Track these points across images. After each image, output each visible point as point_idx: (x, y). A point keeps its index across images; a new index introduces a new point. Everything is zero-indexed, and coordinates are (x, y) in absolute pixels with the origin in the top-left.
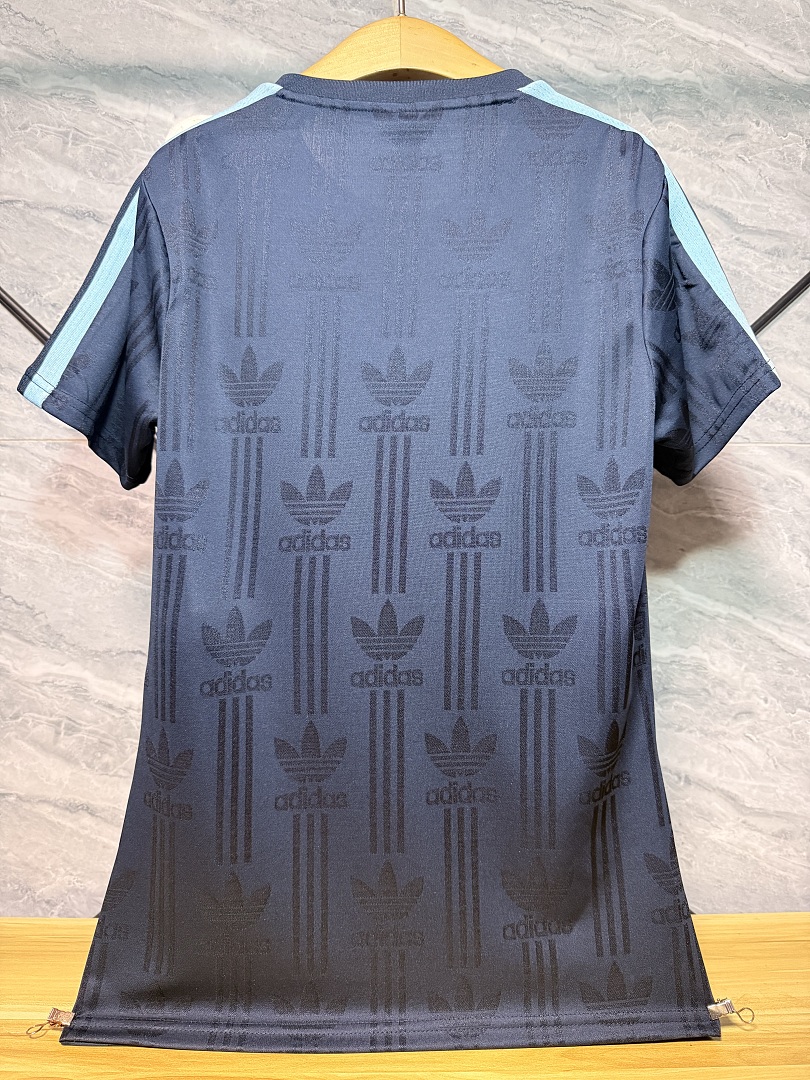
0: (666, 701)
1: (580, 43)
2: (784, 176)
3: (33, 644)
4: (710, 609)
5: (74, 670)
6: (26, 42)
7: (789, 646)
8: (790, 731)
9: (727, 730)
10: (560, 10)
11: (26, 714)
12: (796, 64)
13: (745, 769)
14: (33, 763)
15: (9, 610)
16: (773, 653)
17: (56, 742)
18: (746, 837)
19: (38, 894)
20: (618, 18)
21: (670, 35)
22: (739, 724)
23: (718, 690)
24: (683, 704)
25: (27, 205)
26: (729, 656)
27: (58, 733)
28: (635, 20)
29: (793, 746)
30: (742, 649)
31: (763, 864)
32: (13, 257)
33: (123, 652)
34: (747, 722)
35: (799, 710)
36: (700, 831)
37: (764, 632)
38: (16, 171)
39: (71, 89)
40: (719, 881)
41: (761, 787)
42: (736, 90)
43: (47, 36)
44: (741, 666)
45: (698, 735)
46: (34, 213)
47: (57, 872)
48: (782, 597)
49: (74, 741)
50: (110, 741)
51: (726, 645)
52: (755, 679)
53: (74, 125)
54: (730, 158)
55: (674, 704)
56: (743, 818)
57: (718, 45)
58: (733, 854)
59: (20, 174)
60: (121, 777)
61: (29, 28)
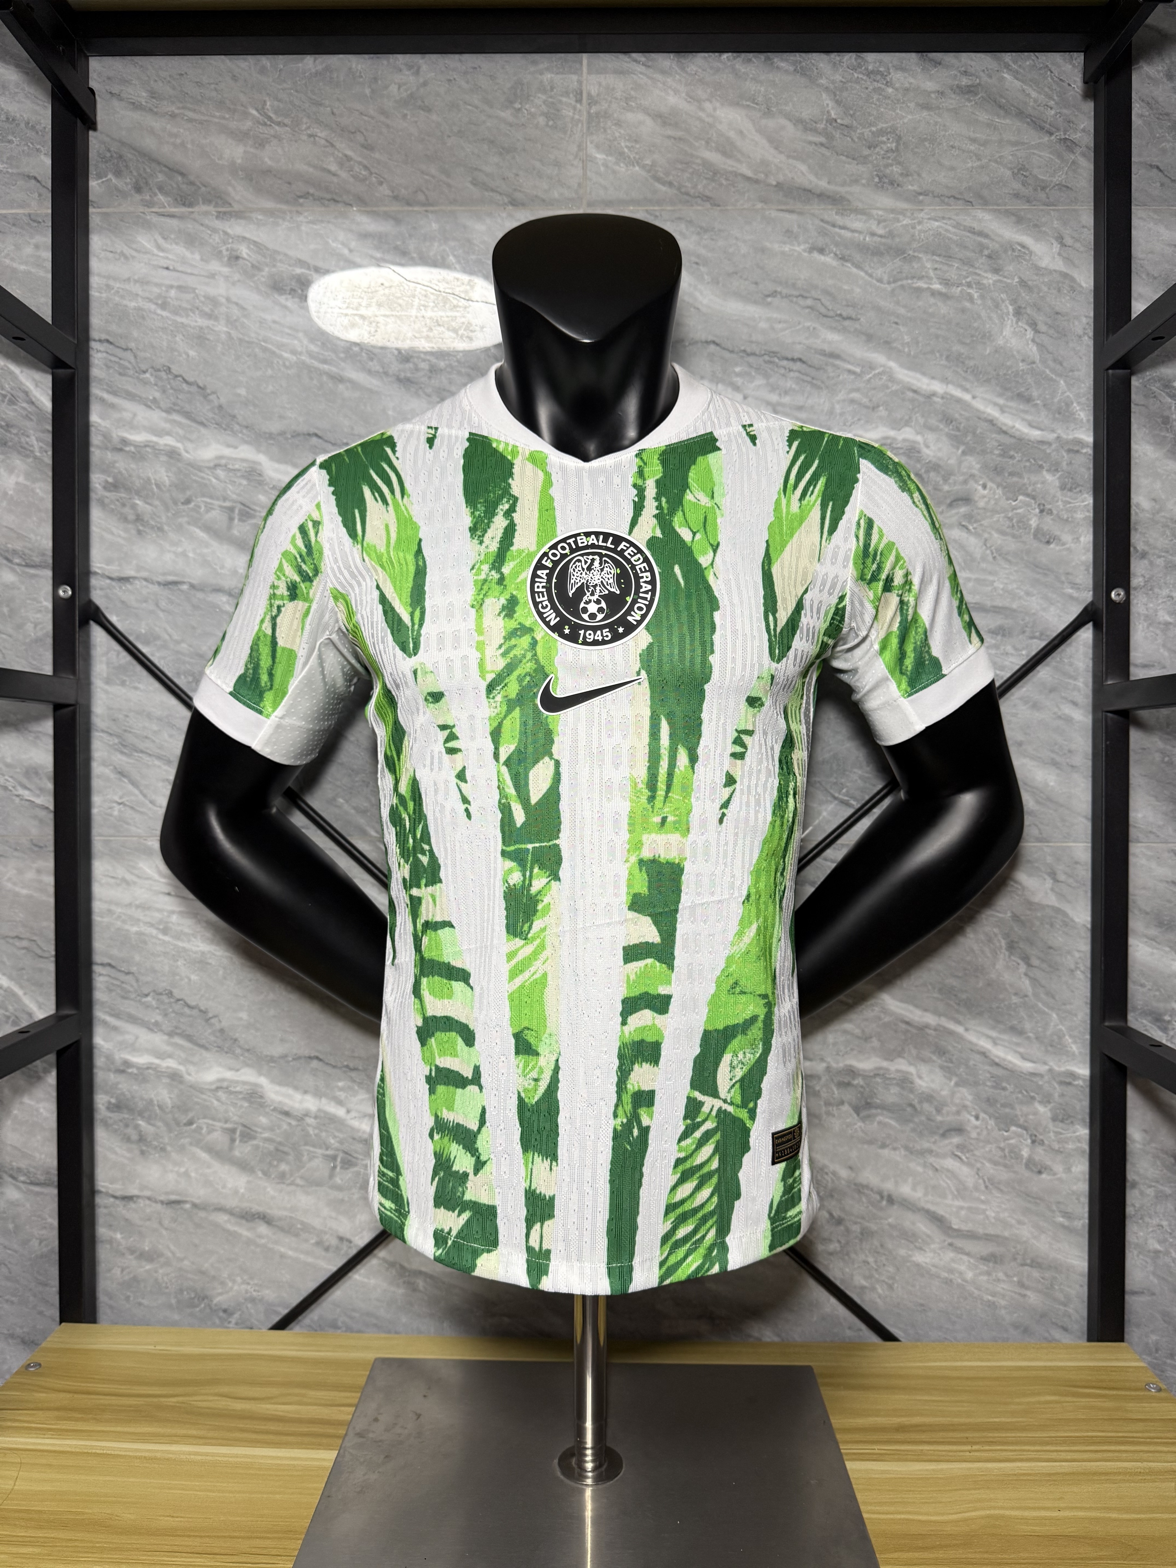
0: (869, 1116)
1: (787, 400)
2: (1011, 545)
3: (206, 1049)
4: (916, 1019)
5: (248, 1076)
6: (187, 407)
7: (1004, 1060)
8: (1003, 1150)
9: (934, 1148)
10: (766, 362)
11: (201, 1121)
12: (1029, 417)
13: (953, 1189)
14: (208, 1171)
15: (182, 1014)
16: (987, 1068)
17: (231, 1149)
18: (953, 1260)
19: (215, 1301)
20: (830, 369)
21: (888, 387)
22: (947, 1142)
23: (926, 1106)
24: (887, 1120)
25: (192, 586)
26: (937, 1070)
27: (233, 1140)
28: (850, 372)
29: (1005, 1166)
30: (952, 1062)
31: (971, 1288)
32: (178, 642)
33: (299, 1058)
34: (956, 1140)
35: (1013, 1128)
36: (902, 1252)
37: (976, 1045)
38: (180, 550)
39: (235, 459)
40: (922, 1305)
41: (970, 1209)
42: (962, 448)
43: (210, 401)
44: (950, 1080)
45: (903, 1152)
46: (200, 595)
47: (234, 1281)
48: (998, 1008)
49: (249, 1148)
50: (286, 1149)
51: (934, 1058)
52: (965, 1095)
53: (240, 499)
54: (951, 526)
55: (880, 1118)
56: (950, 1241)
57: (943, 398)
58: (938, 1277)
59: (184, 554)
60: (297, 1185)
61: (189, 392)
